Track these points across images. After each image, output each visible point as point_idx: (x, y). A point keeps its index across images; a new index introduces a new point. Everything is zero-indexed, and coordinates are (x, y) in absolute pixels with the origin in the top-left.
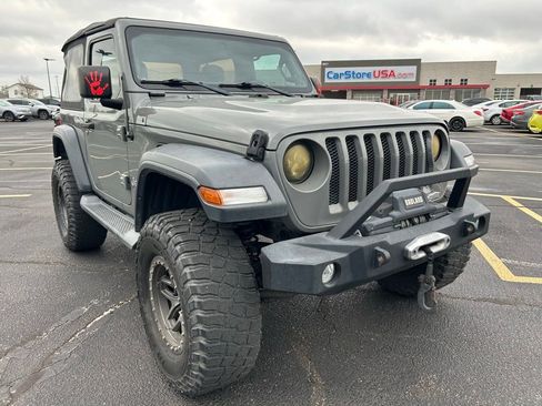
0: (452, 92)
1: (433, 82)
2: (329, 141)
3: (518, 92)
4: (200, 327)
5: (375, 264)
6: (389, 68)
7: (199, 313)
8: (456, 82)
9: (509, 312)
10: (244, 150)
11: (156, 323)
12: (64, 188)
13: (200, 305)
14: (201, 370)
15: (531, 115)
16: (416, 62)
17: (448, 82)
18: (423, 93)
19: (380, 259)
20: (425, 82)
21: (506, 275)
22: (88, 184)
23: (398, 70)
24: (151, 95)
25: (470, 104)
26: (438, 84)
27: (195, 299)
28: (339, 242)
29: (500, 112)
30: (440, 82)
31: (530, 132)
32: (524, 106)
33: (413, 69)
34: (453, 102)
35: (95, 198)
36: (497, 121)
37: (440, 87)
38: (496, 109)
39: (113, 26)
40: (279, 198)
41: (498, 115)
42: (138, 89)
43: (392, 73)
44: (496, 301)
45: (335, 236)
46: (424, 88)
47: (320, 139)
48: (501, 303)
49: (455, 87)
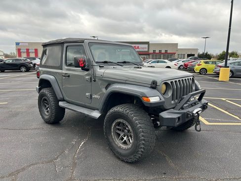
0: (162, 55)
1: (154, 51)
2: (171, 82)
3: (186, 56)
4: (143, 138)
5: (188, 117)
6: (137, 45)
7: (142, 134)
8: (163, 51)
9: (212, 133)
10: (150, 86)
11: (114, 142)
12: (50, 99)
13: (143, 132)
14: (142, 151)
15: (195, 66)
16: (147, 43)
17: (160, 51)
18: (151, 56)
19: (189, 116)
20: (151, 51)
21: (207, 123)
22: (62, 97)
23: (140, 46)
24: (100, 67)
25: (171, 60)
26: (156, 52)
27: (141, 130)
28: (178, 111)
29: (183, 64)
30: (157, 51)
31: (195, 72)
32: (192, 62)
33: (146, 46)
34: (166, 61)
35: (65, 102)
36: (182, 67)
37: (157, 53)
38: (181, 63)
39: (83, 42)
40: (163, 99)
41: (182, 65)
42: (96, 64)
43: (138, 48)
44: (206, 131)
45: (177, 110)
46: (151, 53)
47: (169, 82)
48: (208, 131)
49: (163, 53)
